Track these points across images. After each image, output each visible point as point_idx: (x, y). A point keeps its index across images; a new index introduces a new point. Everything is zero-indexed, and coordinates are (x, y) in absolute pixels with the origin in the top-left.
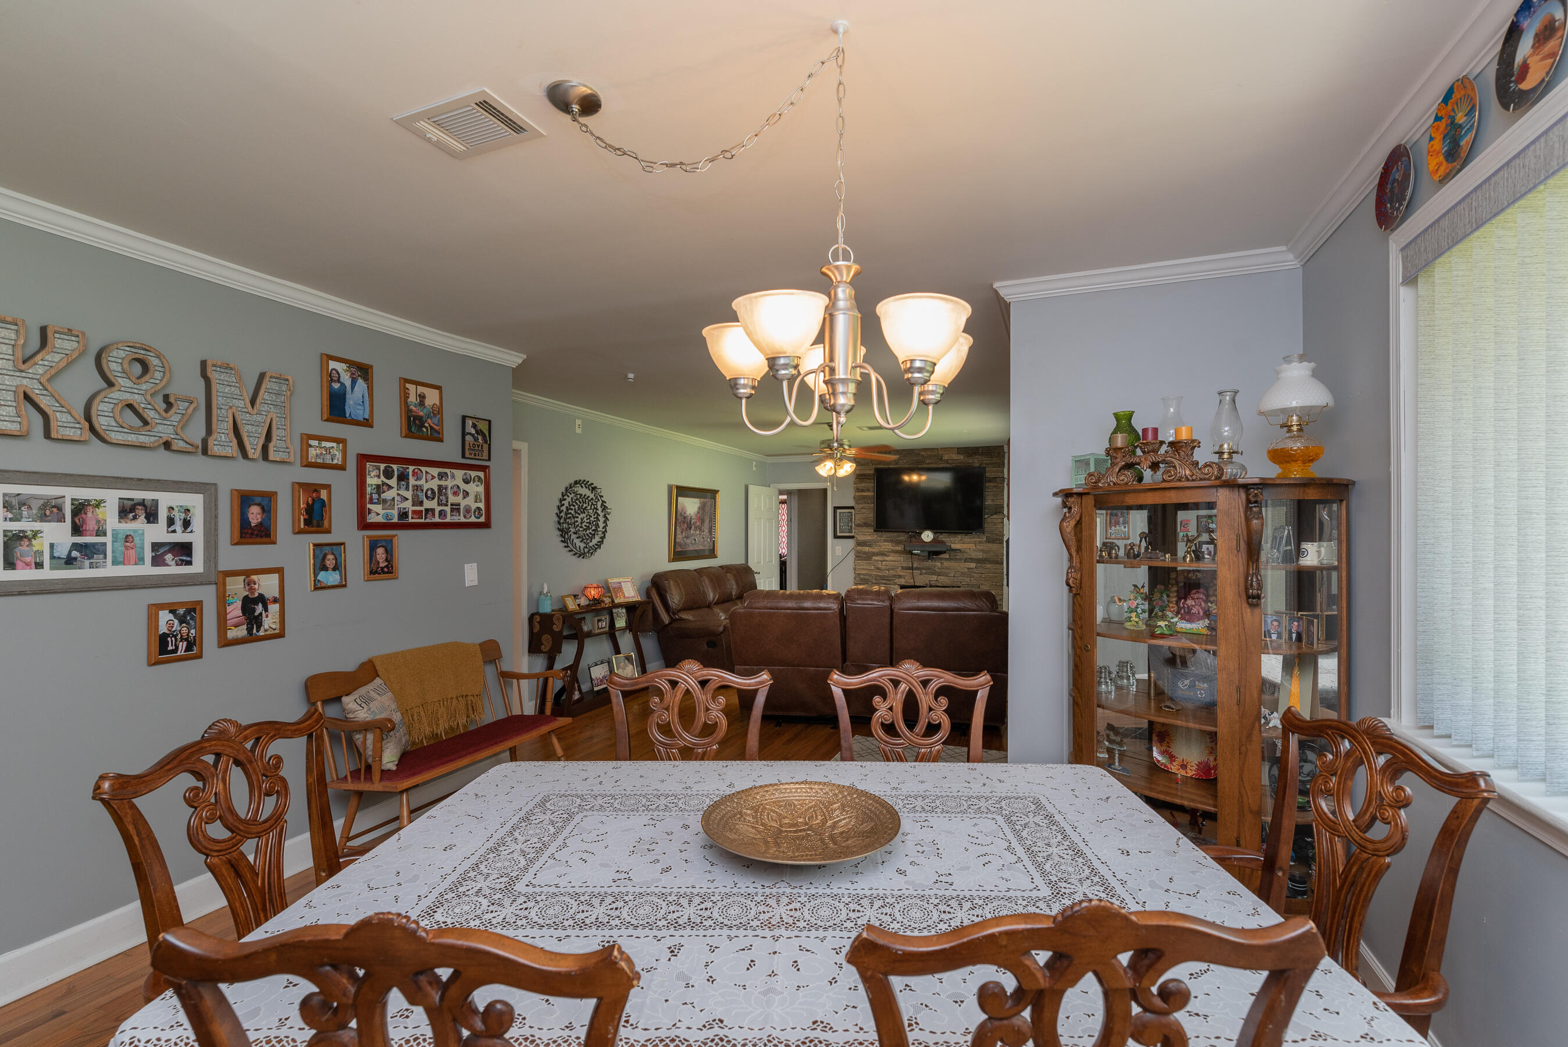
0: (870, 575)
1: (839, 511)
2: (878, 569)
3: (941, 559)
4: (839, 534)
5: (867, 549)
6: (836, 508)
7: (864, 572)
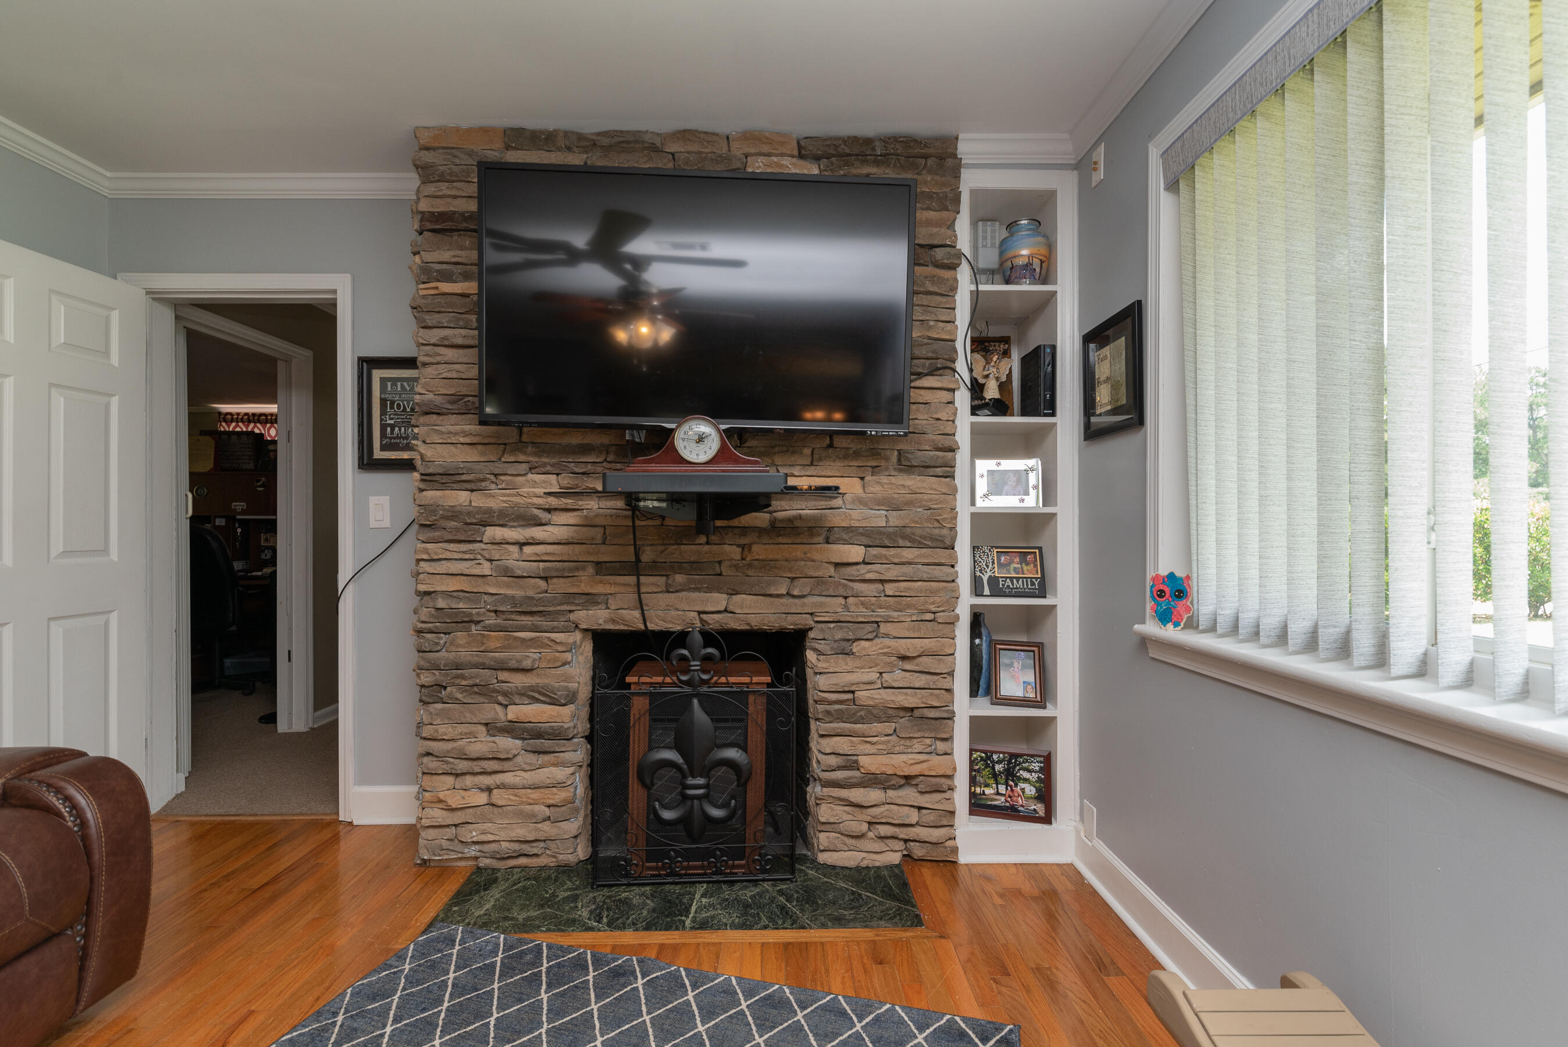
0: (474, 596)
1: (377, 374)
2: (507, 573)
3: (745, 530)
4: (378, 454)
5: (461, 498)
6: (367, 364)
7: (452, 585)
